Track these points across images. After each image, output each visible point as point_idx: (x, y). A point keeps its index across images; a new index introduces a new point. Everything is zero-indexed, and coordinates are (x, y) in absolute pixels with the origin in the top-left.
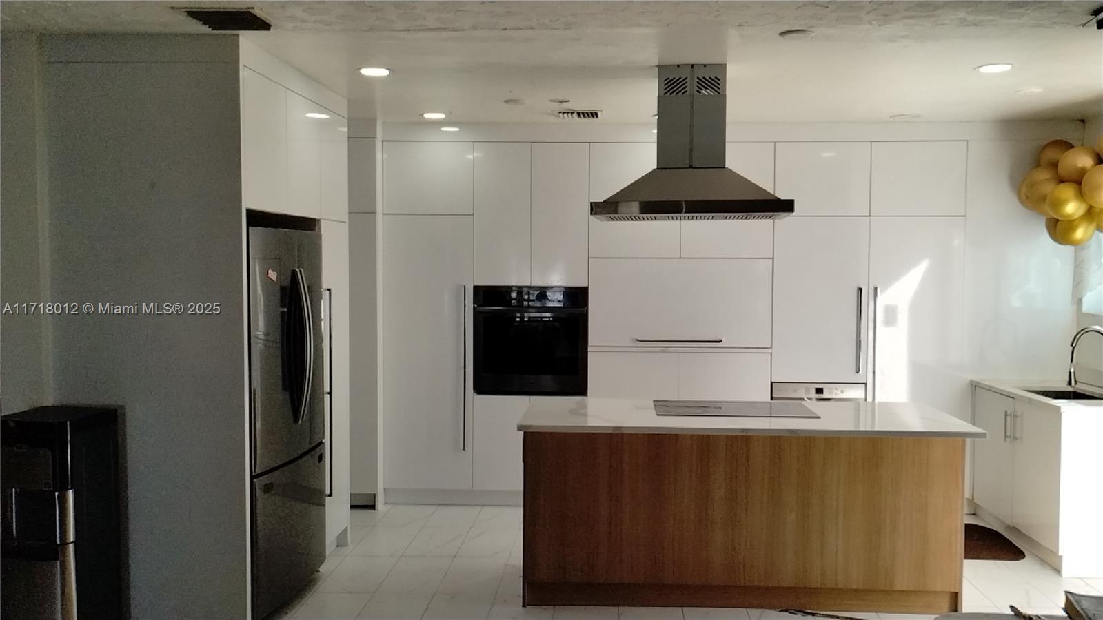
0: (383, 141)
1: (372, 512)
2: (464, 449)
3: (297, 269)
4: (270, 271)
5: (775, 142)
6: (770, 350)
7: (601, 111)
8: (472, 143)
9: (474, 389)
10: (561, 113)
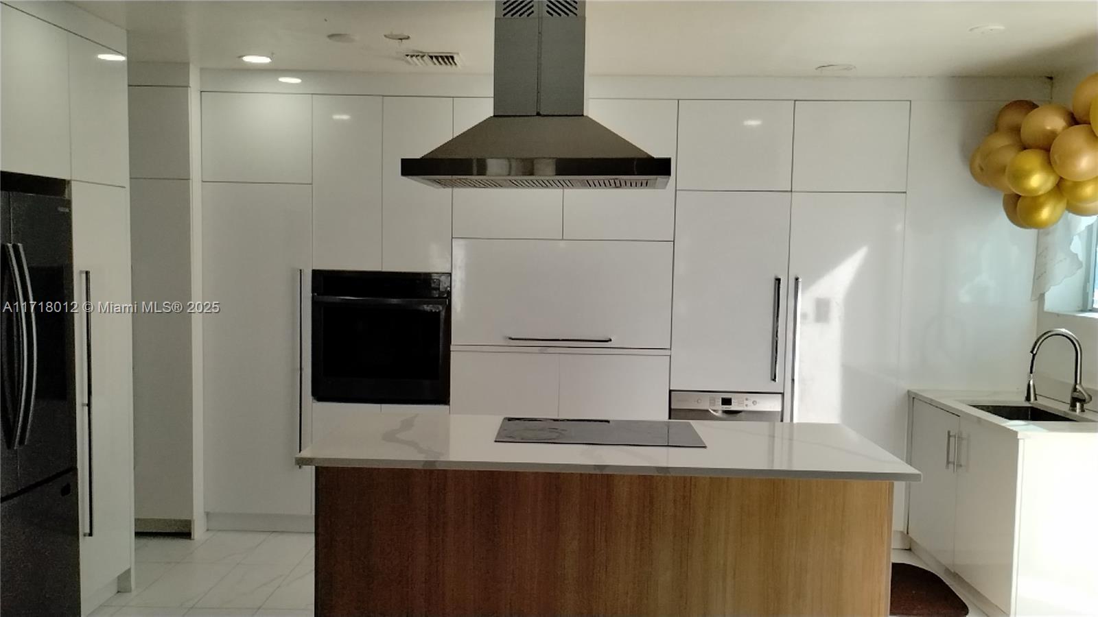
0: (201, 91)
1: (187, 541)
5: (678, 100)
6: (667, 352)
7: (458, 54)
8: (310, 95)
9: (313, 393)
10: (407, 55)
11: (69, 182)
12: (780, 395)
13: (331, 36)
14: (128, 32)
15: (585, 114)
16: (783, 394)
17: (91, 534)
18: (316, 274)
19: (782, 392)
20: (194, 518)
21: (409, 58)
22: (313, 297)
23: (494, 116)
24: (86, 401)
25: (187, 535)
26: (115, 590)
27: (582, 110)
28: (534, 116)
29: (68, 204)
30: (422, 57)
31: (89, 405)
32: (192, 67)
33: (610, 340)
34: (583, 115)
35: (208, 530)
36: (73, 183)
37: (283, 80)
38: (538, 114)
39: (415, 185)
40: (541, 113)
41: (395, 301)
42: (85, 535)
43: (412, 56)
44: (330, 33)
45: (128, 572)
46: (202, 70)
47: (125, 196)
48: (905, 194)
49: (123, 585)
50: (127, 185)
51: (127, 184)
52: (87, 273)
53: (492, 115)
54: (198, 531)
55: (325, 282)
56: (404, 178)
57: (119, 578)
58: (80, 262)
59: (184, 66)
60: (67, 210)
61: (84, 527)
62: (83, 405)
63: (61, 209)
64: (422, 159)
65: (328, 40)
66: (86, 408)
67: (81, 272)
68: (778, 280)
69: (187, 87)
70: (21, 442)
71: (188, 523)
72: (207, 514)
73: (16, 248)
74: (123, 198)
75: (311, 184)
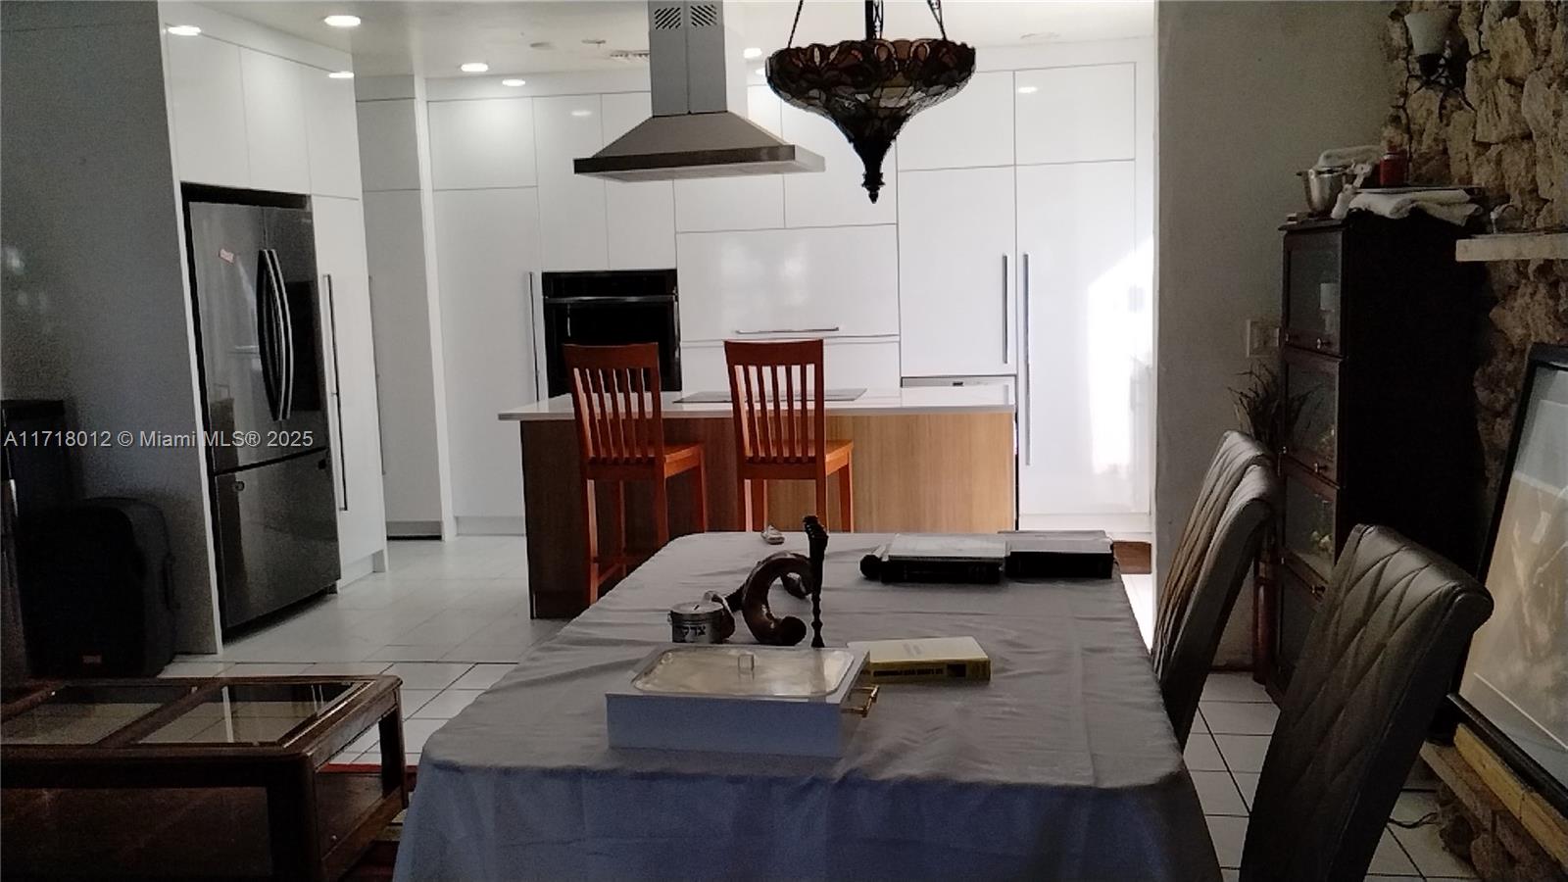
0: (428, 102)
1: (437, 544)
3: (266, 251)
4: (223, 251)
6: (898, 339)
11: (310, 197)
12: (1013, 378)
13: (533, 45)
14: (353, 55)
15: (728, 109)
16: (1016, 376)
17: (346, 509)
18: (548, 278)
19: (1015, 372)
20: (443, 519)
21: (613, 57)
22: (544, 299)
23: (654, 117)
24: (335, 391)
25: (439, 538)
26: (371, 571)
27: (726, 107)
28: (684, 115)
29: (310, 216)
30: (627, 55)
31: (338, 394)
32: (416, 79)
33: (837, 329)
34: (726, 111)
35: (458, 535)
36: (313, 198)
38: (690, 113)
40: (692, 112)
41: (633, 299)
42: (341, 509)
44: (533, 42)
45: (382, 551)
46: (427, 80)
47: (358, 206)
48: (1133, 162)
49: (376, 564)
50: (361, 198)
51: (359, 194)
52: (329, 277)
53: (651, 115)
54: (449, 532)
55: (555, 284)
56: (579, 176)
57: (373, 555)
58: (323, 266)
59: (408, 79)
60: (309, 221)
61: (339, 502)
62: (333, 394)
63: (304, 220)
64: (593, 159)
65: (531, 49)
66: (335, 396)
67: (324, 276)
68: (1005, 259)
69: (413, 98)
70: (284, 417)
71: (439, 524)
72: (457, 519)
73: (270, 253)
74: (357, 210)
75: (537, 186)
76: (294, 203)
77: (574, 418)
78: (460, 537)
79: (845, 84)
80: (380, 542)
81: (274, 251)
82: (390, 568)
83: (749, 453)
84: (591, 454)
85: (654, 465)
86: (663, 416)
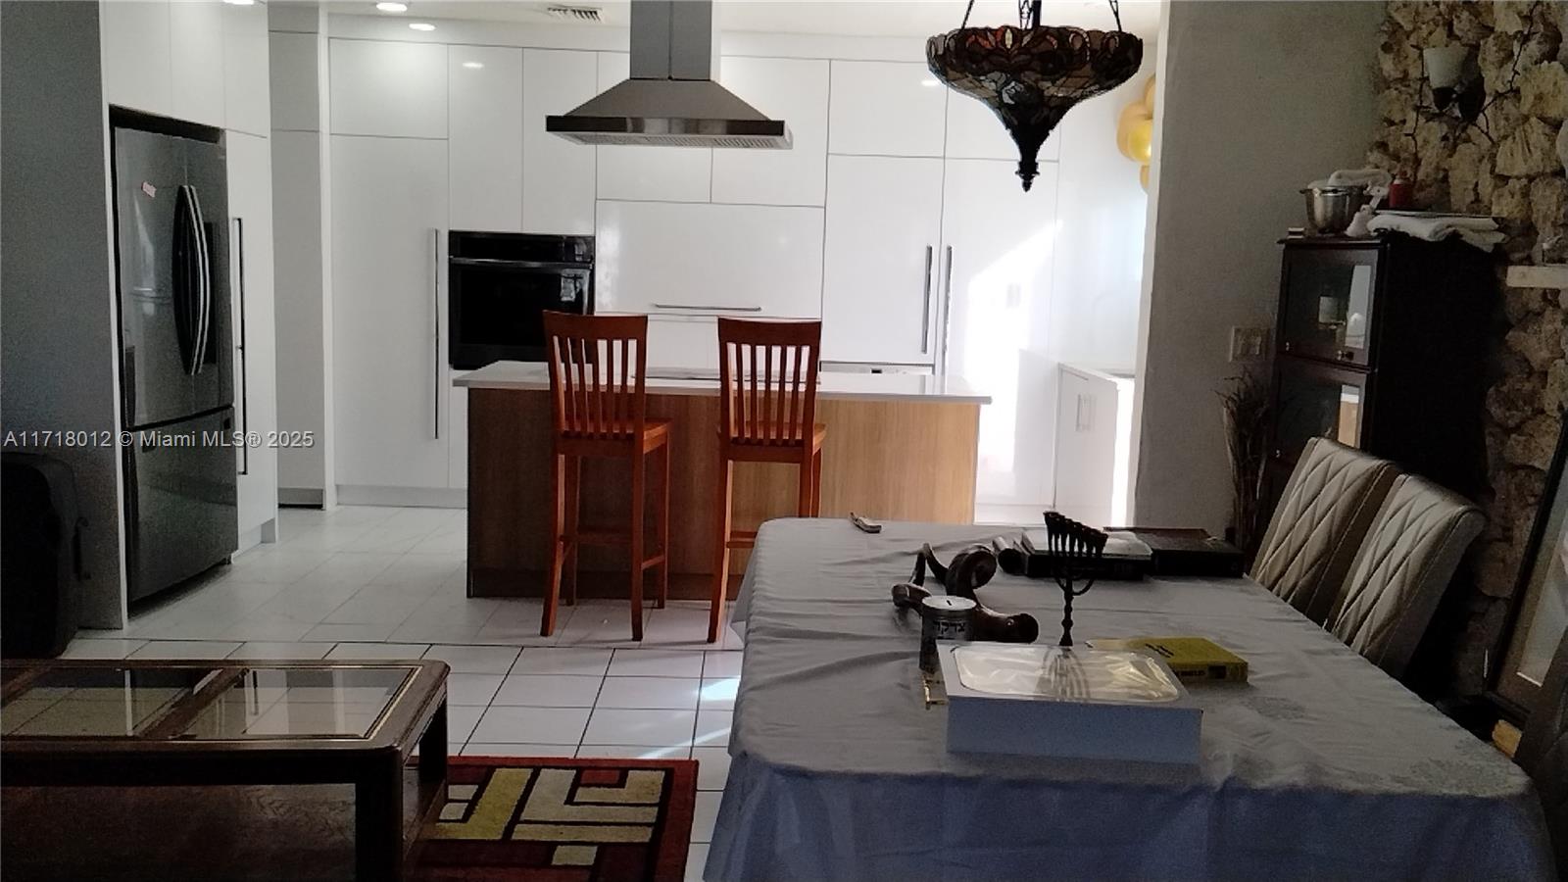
0: (330, 38)
1: (316, 512)
2: (437, 437)
3: (186, 187)
4: (145, 184)
5: (830, 60)
7: (601, 9)
8: (446, 46)
9: (450, 362)
10: (549, 9)
11: (223, 131)
12: (930, 368)
15: (712, 79)
16: (933, 366)
17: (245, 473)
18: (452, 234)
19: (932, 363)
20: (325, 487)
21: (551, 12)
22: (450, 259)
23: (631, 79)
24: (240, 344)
25: (320, 507)
26: (259, 539)
27: (709, 76)
28: (666, 79)
29: (224, 152)
30: (565, 11)
31: (243, 348)
32: (321, 14)
33: (759, 309)
34: (709, 80)
35: (338, 504)
36: (227, 133)
37: (414, 26)
38: (670, 78)
39: (560, 141)
40: (673, 77)
41: (535, 264)
42: (239, 473)
43: (554, 10)
45: (273, 521)
46: (330, 15)
47: (266, 145)
48: (1056, 164)
49: (267, 533)
50: (269, 136)
51: (267, 133)
52: (240, 220)
53: (628, 77)
54: (330, 501)
55: (462, 243)
56: (550, 134)
57: (263, 525)
58: (234, 210)
59: (314, 13)
60: (223, 157)
61: (240, 467)
62: (237, 347)
64: (565, 116)
66: (240, 351)
67: (234, 219)
68: (930, 249)
69: (316, 33)
71: (321, 493)
72: (338, 487)
73: (191, 190)
74: (265, 147)
75: (448, 139)
76: (209, 135)
77: (549, 389)
78: (340, 507)
79: (1033, 70)
80: (271, 511)
81: (192, 187)
82: (280, 537)
83: (734, 433)
84: (565, 427)
85: (633, 441)
86: (646, 392)
